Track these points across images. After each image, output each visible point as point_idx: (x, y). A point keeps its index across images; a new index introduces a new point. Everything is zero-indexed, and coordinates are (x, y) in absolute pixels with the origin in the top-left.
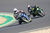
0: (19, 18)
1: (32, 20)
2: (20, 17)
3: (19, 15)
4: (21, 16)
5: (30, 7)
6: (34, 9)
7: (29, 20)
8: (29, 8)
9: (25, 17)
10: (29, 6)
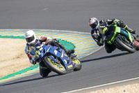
0: (37, 60)
1: (81, 66)
2: (40, 56)
3: (38, 49)
4: (44, 52)
5: (97, 22)
6: (106, 29)
7: (70, 67)
8: (94, 26)
9: (55, 57)
10: (93, 20)
